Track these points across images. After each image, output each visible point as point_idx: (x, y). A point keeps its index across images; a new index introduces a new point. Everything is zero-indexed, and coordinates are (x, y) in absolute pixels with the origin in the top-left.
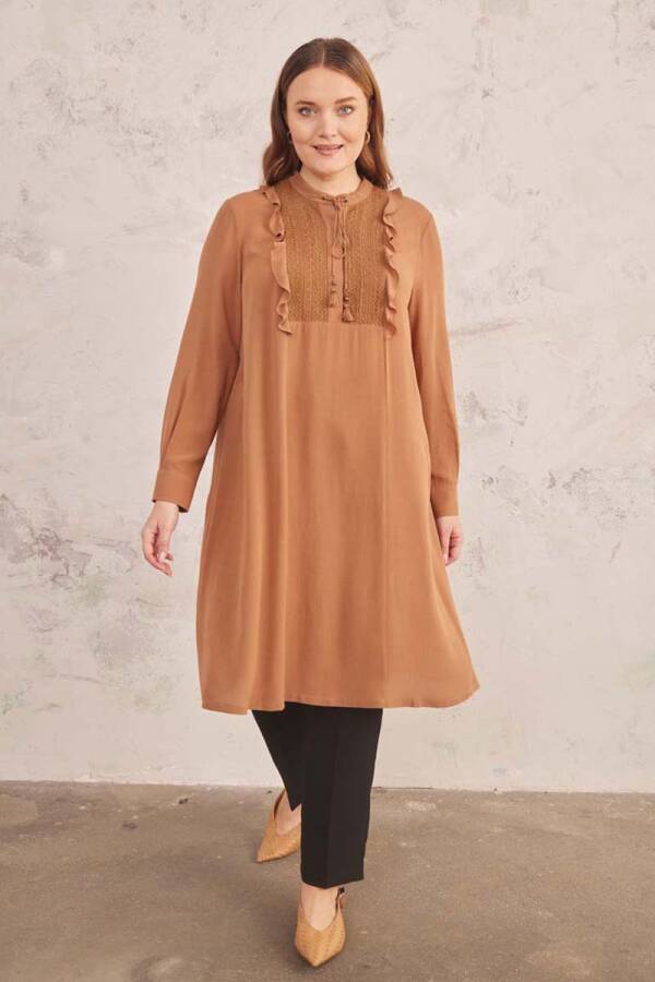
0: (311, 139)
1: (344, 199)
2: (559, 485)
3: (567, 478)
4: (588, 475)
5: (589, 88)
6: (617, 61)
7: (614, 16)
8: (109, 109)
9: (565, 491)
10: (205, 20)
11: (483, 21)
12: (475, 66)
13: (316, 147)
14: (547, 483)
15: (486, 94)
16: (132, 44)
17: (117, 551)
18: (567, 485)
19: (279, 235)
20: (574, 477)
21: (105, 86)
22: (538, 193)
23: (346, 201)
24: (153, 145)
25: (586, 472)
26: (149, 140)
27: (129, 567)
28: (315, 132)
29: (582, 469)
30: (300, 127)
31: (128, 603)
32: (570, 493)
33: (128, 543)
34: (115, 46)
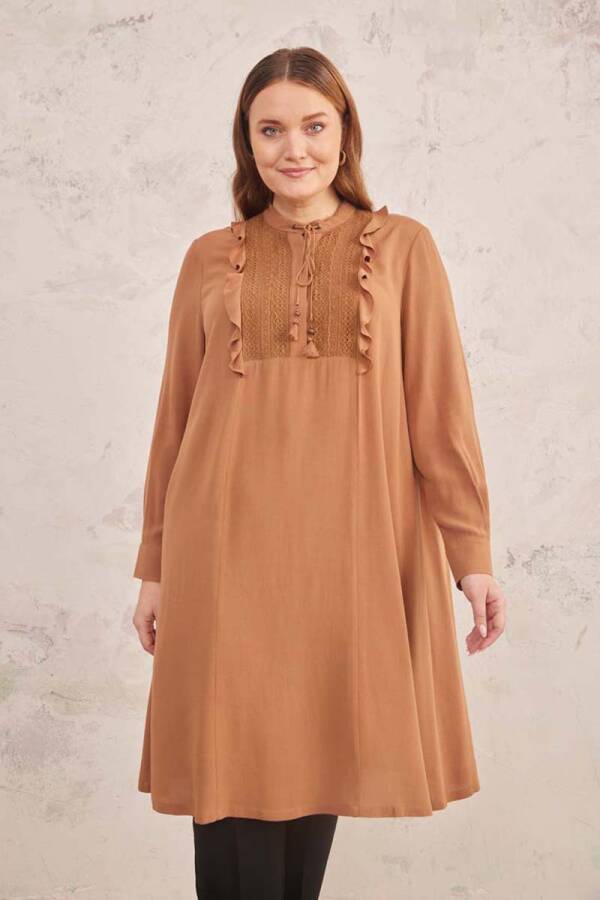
0: (277, 160)
1: (316, 226)
2: (518, 564)
3: (526, 557)
4: (549, 554)
5: (540, 144)
6: (568, 116)
7: (564, 71)
8: (34, 160)
9: (525, 570)
10: (137, 70)
11: (428, 75)
12: (420, 120)
13: (281, 171)
14: (506, 562)
15: (432, 149)
16: (60, 94)
17: (31, 638)
18: (526, 564)
19: (238, 267)
20: (534, 555)
21: (30, 137)
22: (488, 251)
23: (318, 228)
24: (80, 197)
25: (547, 550)
26: (75, 192)
27: (43, 656)
28: (281, 154)
29: (542, 547)
30: (265, 149)
31: (41, 698)
32: (530, 573)
33: (43, 629)
34: (42, 96)
